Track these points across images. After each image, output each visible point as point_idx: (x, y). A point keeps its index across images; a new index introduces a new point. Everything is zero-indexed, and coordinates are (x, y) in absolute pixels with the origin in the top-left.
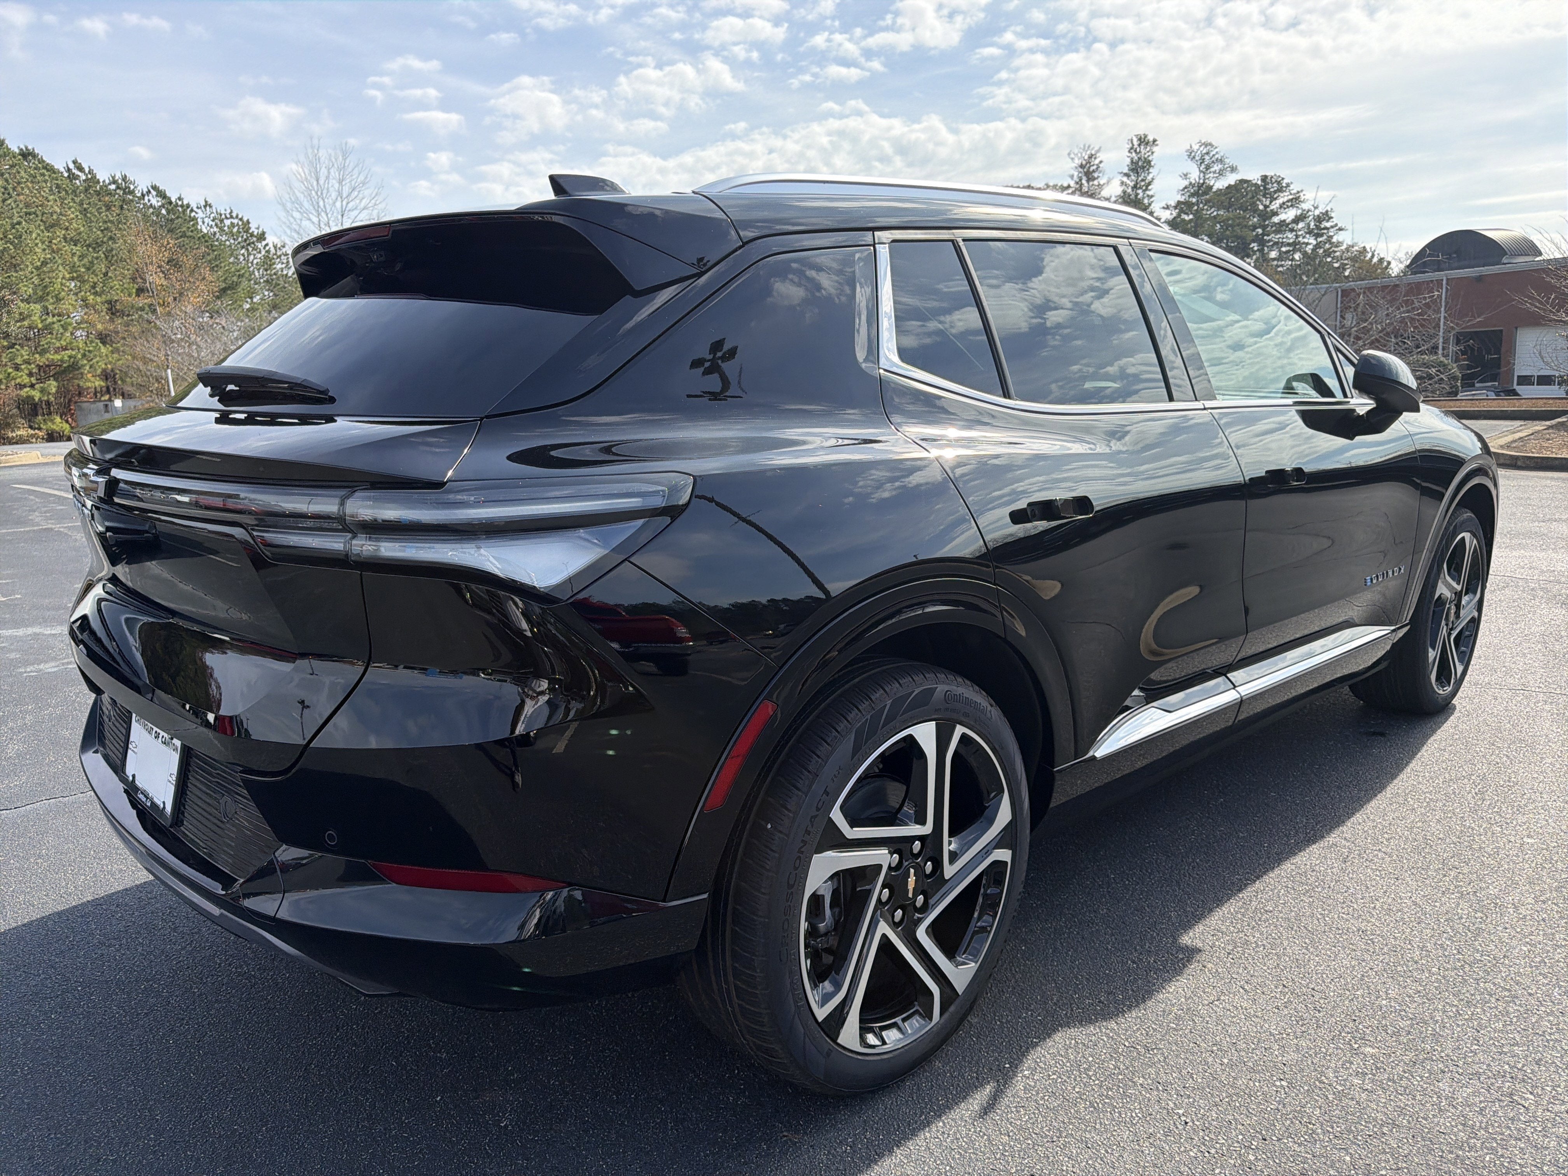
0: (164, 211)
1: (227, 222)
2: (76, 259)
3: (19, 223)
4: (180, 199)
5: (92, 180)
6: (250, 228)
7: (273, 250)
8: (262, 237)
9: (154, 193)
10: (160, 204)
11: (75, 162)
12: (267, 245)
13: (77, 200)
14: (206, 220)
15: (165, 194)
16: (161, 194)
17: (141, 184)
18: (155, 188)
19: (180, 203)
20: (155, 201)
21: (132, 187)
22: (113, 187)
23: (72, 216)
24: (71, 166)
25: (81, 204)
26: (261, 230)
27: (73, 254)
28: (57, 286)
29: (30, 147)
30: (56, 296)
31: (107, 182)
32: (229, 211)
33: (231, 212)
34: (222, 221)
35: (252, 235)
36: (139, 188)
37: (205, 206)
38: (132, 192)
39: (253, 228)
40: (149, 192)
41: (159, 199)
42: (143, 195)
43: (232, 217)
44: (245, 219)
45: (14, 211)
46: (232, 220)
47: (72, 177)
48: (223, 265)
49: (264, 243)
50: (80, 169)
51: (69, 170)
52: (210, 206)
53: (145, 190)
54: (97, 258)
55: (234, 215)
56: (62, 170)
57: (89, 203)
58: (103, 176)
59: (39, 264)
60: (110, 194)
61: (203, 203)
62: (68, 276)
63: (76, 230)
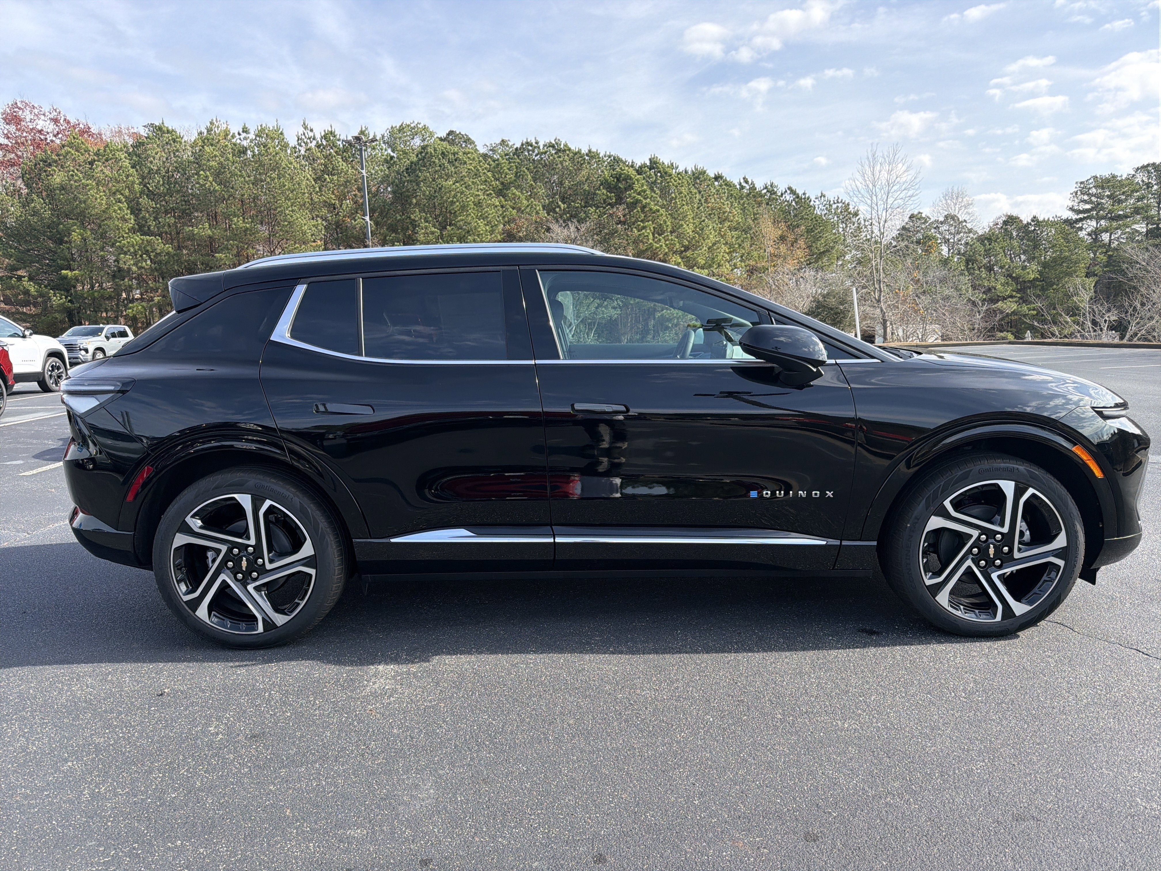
0: (794, 203)
1: (834, 206)
2: (733, 240)
3: (704, 221)
4: (804, 194)
5: (753, 188)
6: (849, 209)
7: (863, 222)
8: (856, 214)
9: (789, 192)
10: (792, 198)
11: (744, 178)
12: (859, 219)
13: (742, 202)
14: (820, 206)
15: (795, 191)
16: (793, 192)
17: (781, 188)
18: (790, 188)
19: (803, 197)
20: (788, 197)
21: (775, 190)
22: (765, 191)
23: (736, 213)
24: (742, 181)
25: (744, 204)
26: (856, 209)
27: (733, 237)
28: (720, 258)
29: (720, 173)
30: (719, 263)
31: (762, 188)
32: (836, 198)
33: (838, 198)
34: (830, 205)
35: (850, 213)
36: (780, 190)
37: (821, 197)
38: (775, 193)
39: (851, 209)
40: (786, 191)
41: (791, 195)
42: (782, 194)
43: (838, 202)
44: (846, 203)
45: (703, 214)
46: (838, 204)
47: (742, 187)
48: (824, 236)
49: (858, 218)
50: (746, 182)
51: (740, 184)
52: (824, 196)
53: (784, 190)
54: (746, 238)
55: (840, 201)
56: (736, 184)
57: (748, 204)
58: (759, 185)
59: (711, 245)
60: (762, 196)
61: (820, 195)
62: (727, 251)
63: (737, 221)
